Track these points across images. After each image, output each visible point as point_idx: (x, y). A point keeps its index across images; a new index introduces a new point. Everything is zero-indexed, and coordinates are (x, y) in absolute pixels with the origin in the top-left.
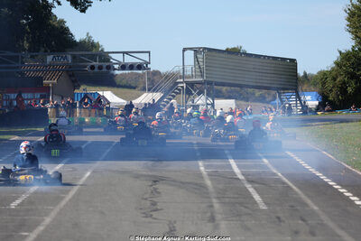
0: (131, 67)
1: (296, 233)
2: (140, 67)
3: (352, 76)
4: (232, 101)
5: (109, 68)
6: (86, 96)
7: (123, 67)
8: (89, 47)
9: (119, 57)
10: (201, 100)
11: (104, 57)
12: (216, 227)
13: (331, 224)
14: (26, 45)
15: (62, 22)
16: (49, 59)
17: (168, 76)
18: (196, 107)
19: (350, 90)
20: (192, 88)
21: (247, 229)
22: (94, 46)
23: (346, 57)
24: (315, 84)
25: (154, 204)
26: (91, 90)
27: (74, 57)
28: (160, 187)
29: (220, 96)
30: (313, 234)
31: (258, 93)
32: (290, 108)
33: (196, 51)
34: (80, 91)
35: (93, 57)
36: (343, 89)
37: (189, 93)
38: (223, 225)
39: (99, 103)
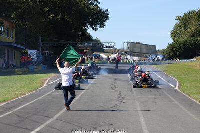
0: (109, 47)
1: (156, 95)
2: (112, 47)
3: (172, 51)
4: (138, 57)
5: (103, 47)
6: (96, 55)
7: (107, 47)
8: (97, 41)
9: (106, 44)
10: (129, 57)
11: (102, 44)
12: (133, 93)
13: (166, 93)
14: (80, 40)
15: (90, 34)
16: (86, 44)
17: (119, 50)
18: (127, 59)
19: (171, 55)
20: (126, 53)
21: (142, 94)
22: (99, 41)
23: (170, 45)
24: (161, 53)
25: (115, 86)
26: (98, 53)
27: (93, 44)
28: (117, 81)
29: (134, 55)
30: (160, 95)
31: (145, 55)
32: (154, 60)
33: (128, 43)
34: (95, 54)
35: (99, 44)
36: (169, 54)
37: (125, 55)
38: (135, 92)
39: (100, 57)
